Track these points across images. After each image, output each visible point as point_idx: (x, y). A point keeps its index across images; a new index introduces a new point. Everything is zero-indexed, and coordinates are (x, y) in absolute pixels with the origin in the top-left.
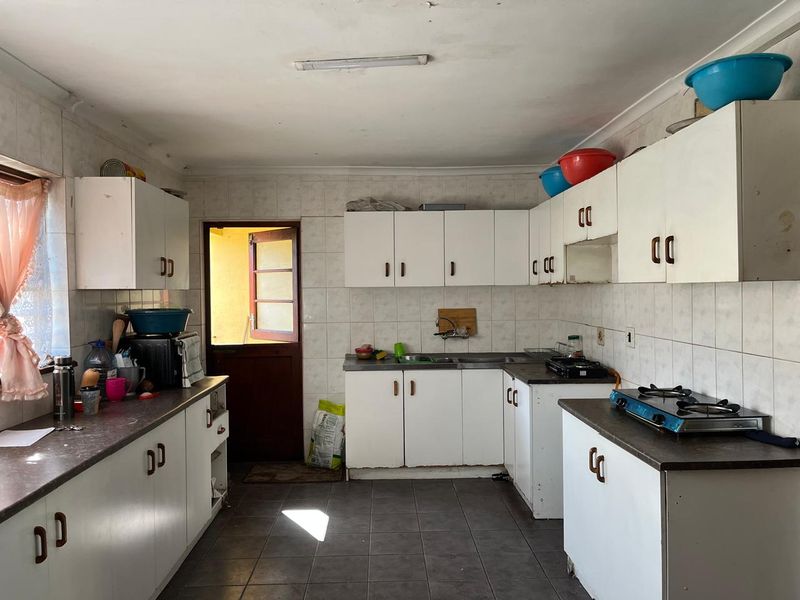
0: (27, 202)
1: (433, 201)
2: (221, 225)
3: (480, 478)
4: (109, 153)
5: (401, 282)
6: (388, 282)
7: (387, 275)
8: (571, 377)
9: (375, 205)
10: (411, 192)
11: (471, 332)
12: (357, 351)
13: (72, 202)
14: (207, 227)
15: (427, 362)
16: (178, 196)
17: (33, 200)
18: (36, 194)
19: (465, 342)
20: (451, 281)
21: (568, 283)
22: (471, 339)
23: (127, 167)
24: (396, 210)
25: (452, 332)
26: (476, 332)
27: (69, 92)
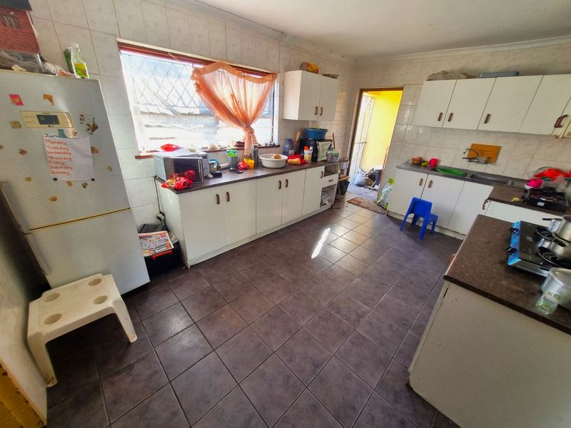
0: (264, 84)
2: (367, 90)
3: (455, 238)
4: (306, 59)
5: (447, 125)
6: (439, 124)
7: (439, 120)
8: (528, 204)
9: (446, 75)
12: (413, 159)
13: (283, 84)
14: (362, 91)
15: (450, 173)
16: (333, 77)
17: (268, 83)
18: (270, 81)
19: (484, 166)
21: (563, 137)
22: (489, 165)
23: (308, 65)
24: (459, 78)
25: (475, 158)
26: (495, 161)
27: (282, 33)
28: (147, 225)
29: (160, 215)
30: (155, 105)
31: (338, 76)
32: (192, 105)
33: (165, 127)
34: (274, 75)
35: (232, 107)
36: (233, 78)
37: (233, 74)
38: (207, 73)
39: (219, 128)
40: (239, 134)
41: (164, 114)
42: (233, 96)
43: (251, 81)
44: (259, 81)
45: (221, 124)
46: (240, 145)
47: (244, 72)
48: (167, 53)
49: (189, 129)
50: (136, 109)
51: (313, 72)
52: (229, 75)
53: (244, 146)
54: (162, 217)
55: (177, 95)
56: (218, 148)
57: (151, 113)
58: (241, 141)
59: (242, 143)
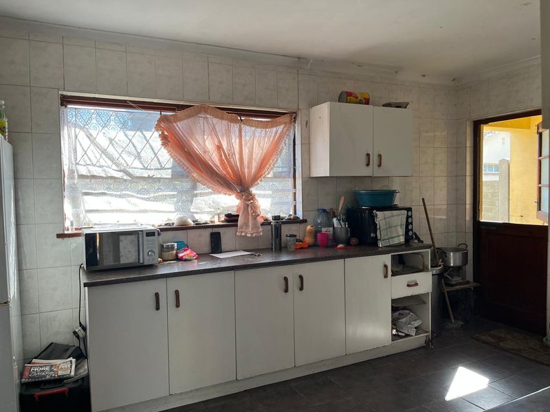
0: (274, 129)
13: (306, 124)
14: (478, 124)
16: (399, 107)
17: (281, 127)
18: (286, 123)
23: (349, 94)
28: (56, 344)
29: (79, 329)
30: (100, 167)
31: (408, 104)
32: (155, 164)
33: (111, 195)
34: (293, 116)
35: (218, 164)
36: (221, 125)
37: (222, 118)
38: (179, 121)
39: (196, 195)
40: (230, 202)
41: (112, 178)
42: (219, 148)
43: (252, 126)
44: (265, 126)
45: (201, 189)
46: (232, 219)
47: (240, 115)
48: (125, 101)
49: (146, 197)
50: (72, 172)
51: (360, 102)
52: (215, 120)
53: (237, 221)
54: (81, 333)
55: (135, 152)
56: (192, 224)
57: (94, 177)
58: (233, 213)
59: (234, 216)
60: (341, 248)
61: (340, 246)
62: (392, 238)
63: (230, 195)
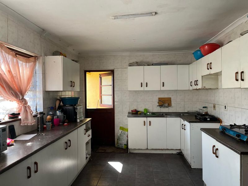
0: (30, 64)
1: (157, 62)
3: (173, 153)
5: (146, 89)
6: (142, 89)
7: (141, 87)
9: (138, 64)
10: (150, 60)
11: (169, 105)
12: (132, 111)
13: (44, 64)
16: (76, 62)
17: (32, 63)
18: (33, 61)
19: (167, 108)
20: (163, 88)
21: (203, 89)
22: (169, 108)
23: (61, 53)
24: (144, 65)
25: (163, 105)
26: (171, 105)
27: (43, 30)
31: (78, 61)
34: (36, 58)
36: (9, 57)
42: (10, 71)
52: (6, 54)
58: (15, 113)
59: (17, 114)
60: (66, 125)
61: (66, 124)
62: (81, 117)
63: (12, 101)
